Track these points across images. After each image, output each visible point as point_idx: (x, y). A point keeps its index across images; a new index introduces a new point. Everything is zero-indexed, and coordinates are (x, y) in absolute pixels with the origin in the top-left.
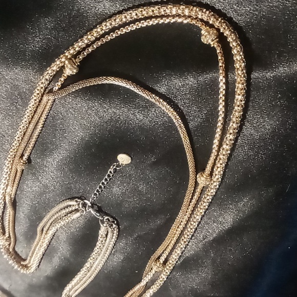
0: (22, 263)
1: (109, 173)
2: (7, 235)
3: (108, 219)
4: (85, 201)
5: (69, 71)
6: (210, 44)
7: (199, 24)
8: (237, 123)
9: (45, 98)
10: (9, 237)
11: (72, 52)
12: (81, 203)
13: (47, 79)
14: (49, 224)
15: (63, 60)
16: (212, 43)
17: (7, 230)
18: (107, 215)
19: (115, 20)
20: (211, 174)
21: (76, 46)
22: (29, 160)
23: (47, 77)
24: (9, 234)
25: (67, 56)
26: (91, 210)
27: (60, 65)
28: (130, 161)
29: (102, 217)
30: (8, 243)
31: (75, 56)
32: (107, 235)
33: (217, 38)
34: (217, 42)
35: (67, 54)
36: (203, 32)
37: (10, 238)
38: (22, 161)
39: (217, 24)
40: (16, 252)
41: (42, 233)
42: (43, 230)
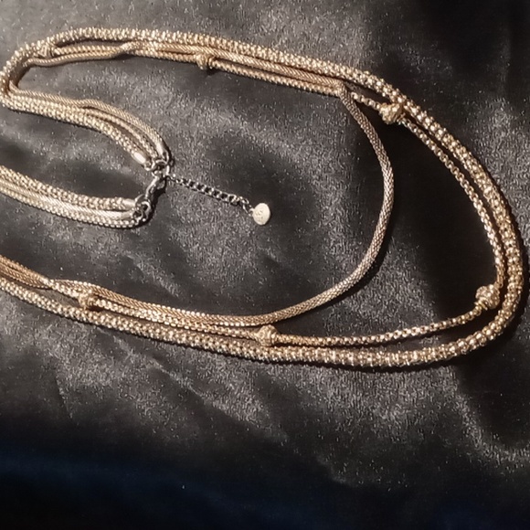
0: (11, 83)
1: (229, 195)
2: (58, 51)
3: (146, 207)
4: (168, 167)
5: (386, 112)
6: (477, 300)
7: (499, 279)
8: (373, 362)
9: (336, 82)
10: (56, 56)
11: (414, 111)
12: (162, 160)
13: (366, 81)
14: (105, 116)
15: (400, 100)
16: (480, 302)
17: (65, 50)
18: (154, 204)
19: (473, 164)
20: (279, 345)
21: (423, 115)
22: (215, 71)
23: (370, 81)
24: (61, 55)
25: (406, 105)
26: (157, 178)
27: (392, 98)
28: (260, 223)
29: (149, 198)
30: (45, 55)
31: (408, 116)
32: (117, 210)
33: (488, 308)
34: (483, 310)
35: (409, 103)
36: (491, 287)
37: (53, 57)
38: (210, 60)
39: (508, 304)
40: (27, 69)
41: (84, 108)
42: (89, 108)
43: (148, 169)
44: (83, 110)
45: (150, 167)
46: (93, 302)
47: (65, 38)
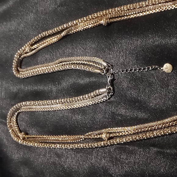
0: (19, 68)
2: (33, 48)
3: (110, 88)
10: (33, 50)
17: (36, 46)
29: (110, 84)
41: (59, 63)
42: (61, 62)
43: (103, 74)
44: (59, 65)
45: (103, 73)
46: (109, 136)
47: (33, 41)
